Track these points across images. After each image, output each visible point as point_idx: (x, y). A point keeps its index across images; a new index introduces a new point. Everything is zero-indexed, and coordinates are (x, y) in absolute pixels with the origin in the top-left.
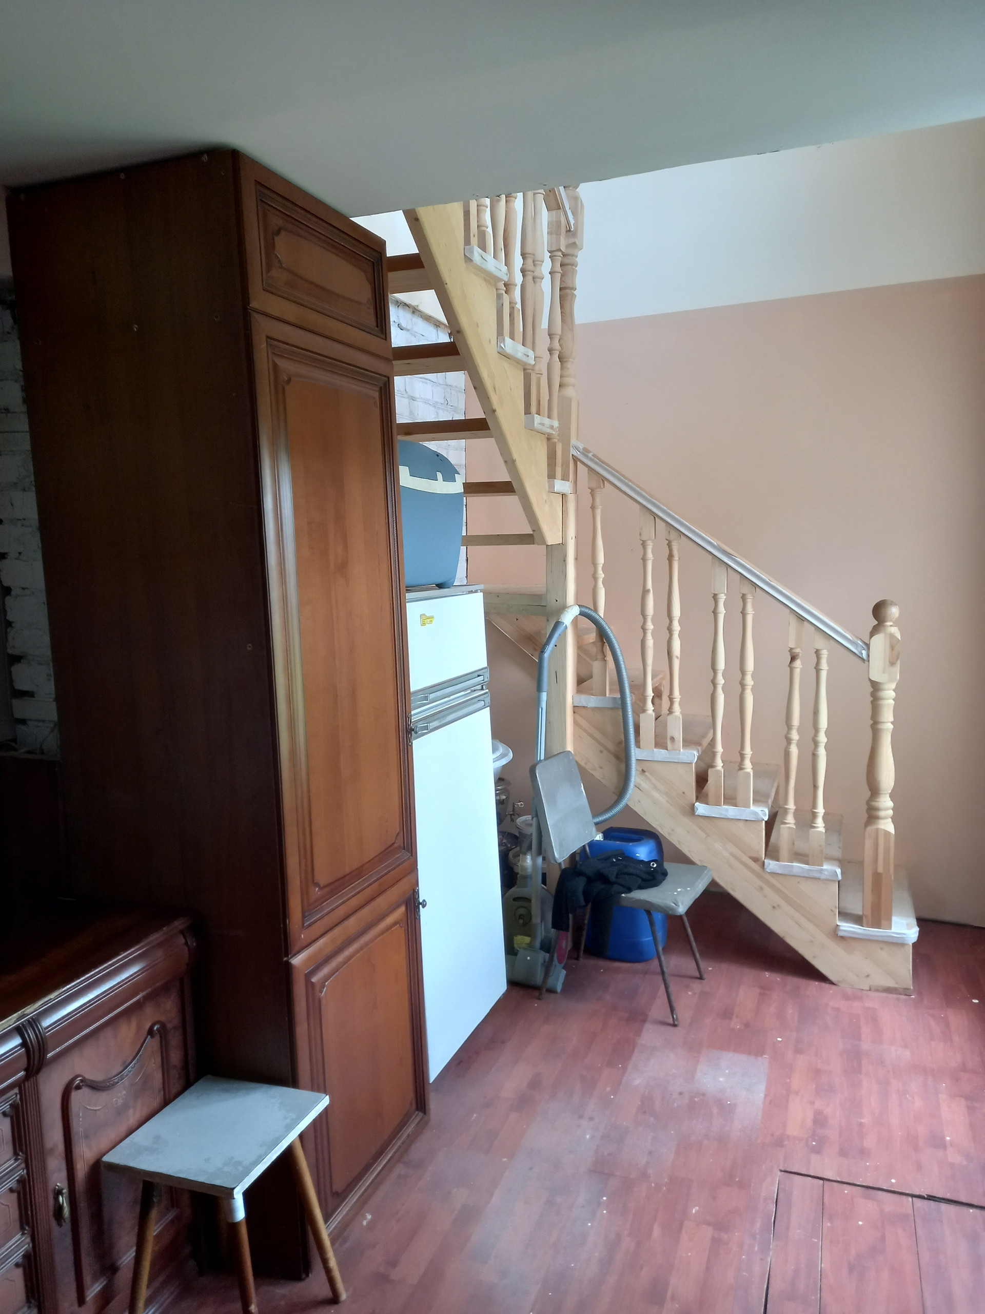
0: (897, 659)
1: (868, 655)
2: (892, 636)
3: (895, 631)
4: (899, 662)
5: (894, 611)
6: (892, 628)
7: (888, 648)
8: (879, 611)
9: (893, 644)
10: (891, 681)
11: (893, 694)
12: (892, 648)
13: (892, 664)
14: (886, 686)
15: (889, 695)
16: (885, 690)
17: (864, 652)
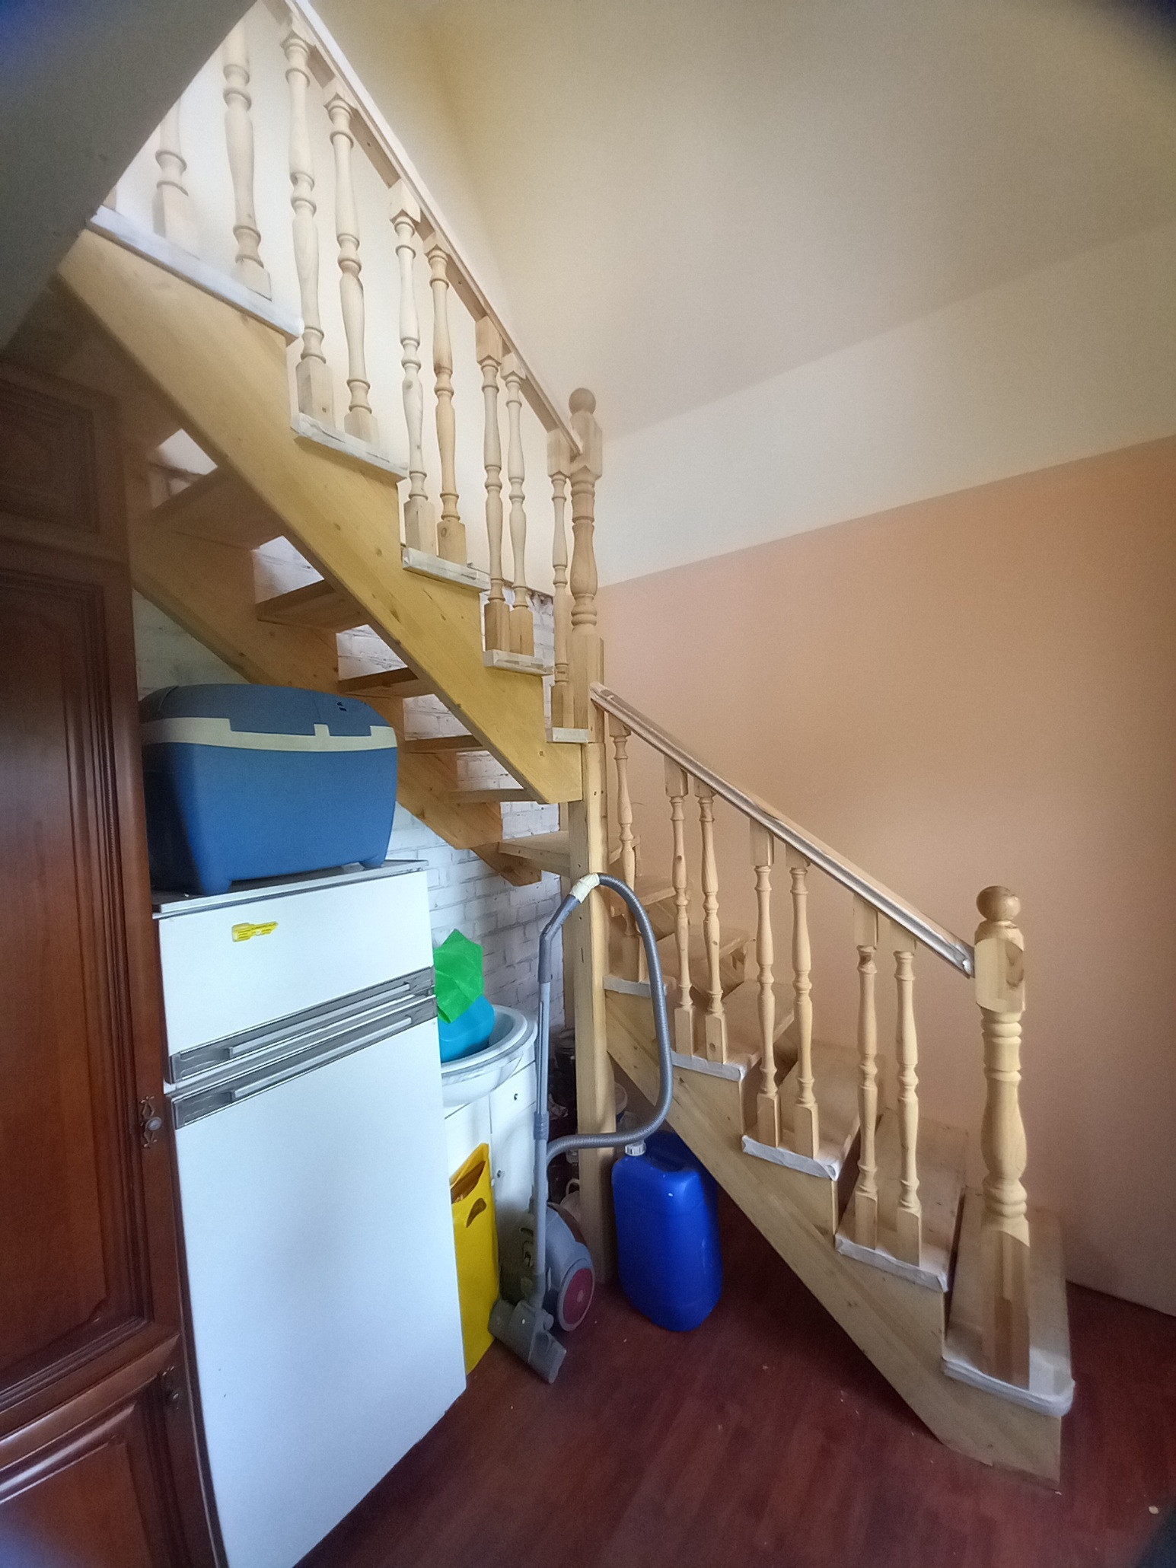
0: (1021, 980)
1: (973, 967)
2: (1010, 944)
3: (1016, 936)
4: (1023, 984)
5: (1012, 905)
6: (1009, 930)
7: (1005, 961)
8: (988, 902)
9: (1013, 956)
10: (1013, 1009)
11: (1017, 1028)
12: (1012, 962)
13: (1013, 985)
14: (1005, 1018)
15: (1011, 1031)
16: (1003, 1023)
17: (966, 964)
